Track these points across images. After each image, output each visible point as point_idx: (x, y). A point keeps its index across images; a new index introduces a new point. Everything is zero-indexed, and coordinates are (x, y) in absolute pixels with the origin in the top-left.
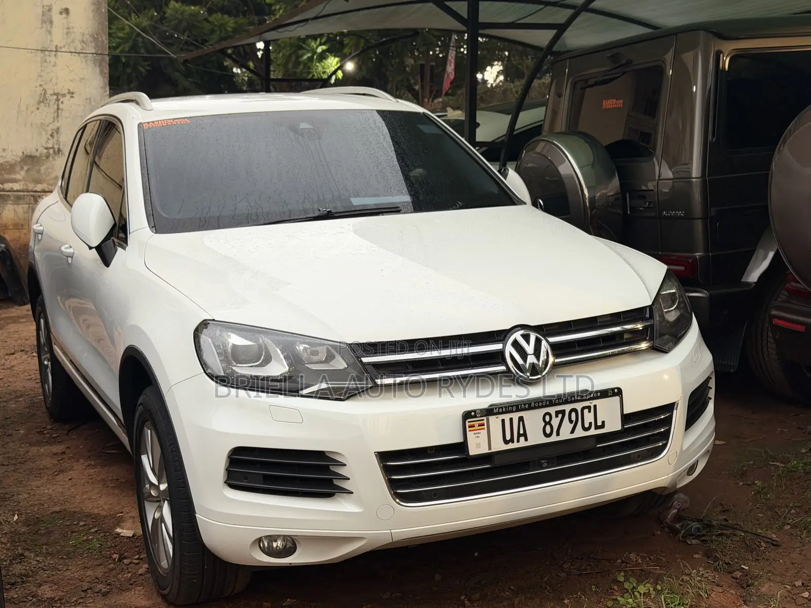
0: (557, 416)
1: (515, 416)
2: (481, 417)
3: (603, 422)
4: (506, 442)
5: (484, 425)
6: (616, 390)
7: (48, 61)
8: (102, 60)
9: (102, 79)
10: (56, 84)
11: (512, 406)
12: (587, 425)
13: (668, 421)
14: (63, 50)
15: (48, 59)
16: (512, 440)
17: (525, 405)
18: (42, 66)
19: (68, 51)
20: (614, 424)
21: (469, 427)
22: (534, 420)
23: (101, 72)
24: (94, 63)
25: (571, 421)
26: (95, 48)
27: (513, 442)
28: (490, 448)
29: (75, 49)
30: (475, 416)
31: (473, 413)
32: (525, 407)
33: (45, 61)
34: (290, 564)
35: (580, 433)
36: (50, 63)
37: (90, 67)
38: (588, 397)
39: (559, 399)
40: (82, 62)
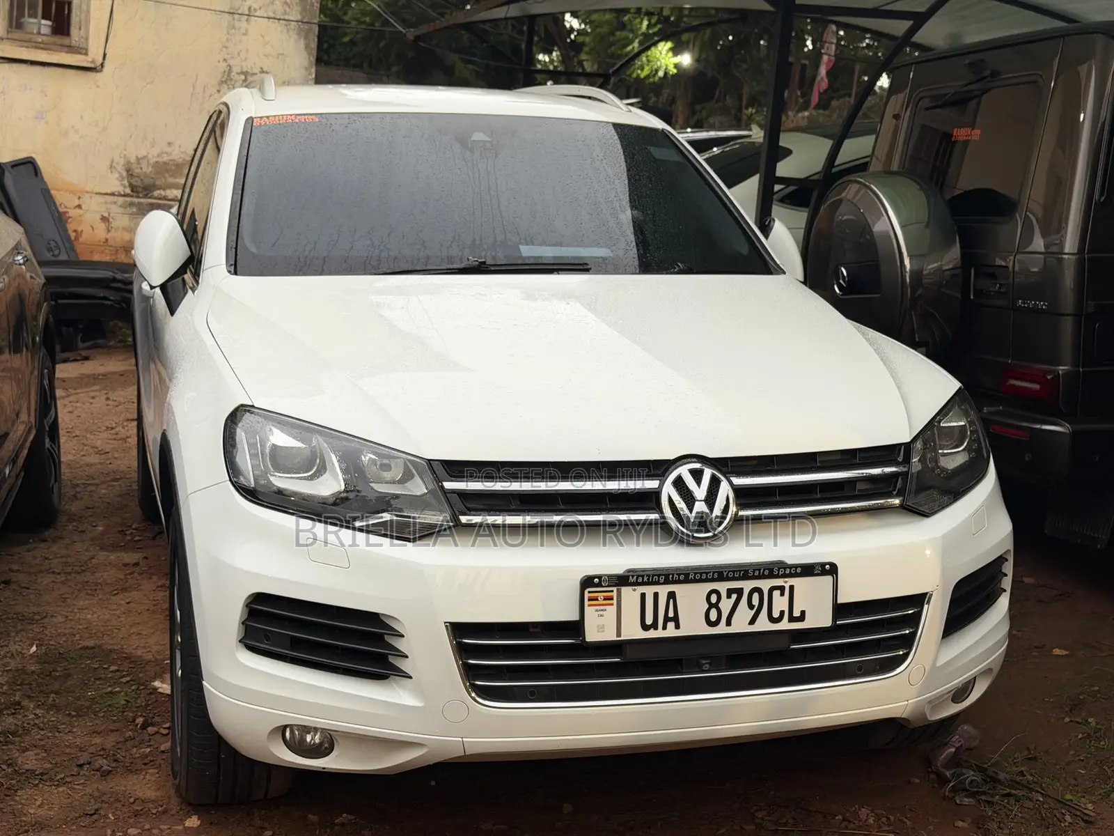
0: (729, 596)
1: (663, 590)
2: (608, 586)
3: (803, 613)
4: (645, 627)
5: (612, 599)
6: (827, 566)
7: (237, 27)
8: (310, 30)
9: (308, 57)
10: (246, 59)
11: (659, 576)
12: (776, 614)
13: (915, 620)
14: (258, 13)
15: (237, 24)
16: (654, 626)
17: (679, 575)
18: (228, 34)
19: (265, 16)
20: (821, 617)
21: (589, 600)
22: (692, 599)
23: (307, 47)
24: (298, 34)
25: (751, 606)
26: (300, 14)
27: (656, 628)
28: (619, 634)
29: (274, 13)
30: (599, 585)
31: (596, 580)
32: (679, 578)
33: (234, 27)
34: (324, 768)
35: (763, 624)
36: (240, 29)
37: (292, 39)
38: (781, 573)
39: (734, 572)
40: (282, 32)
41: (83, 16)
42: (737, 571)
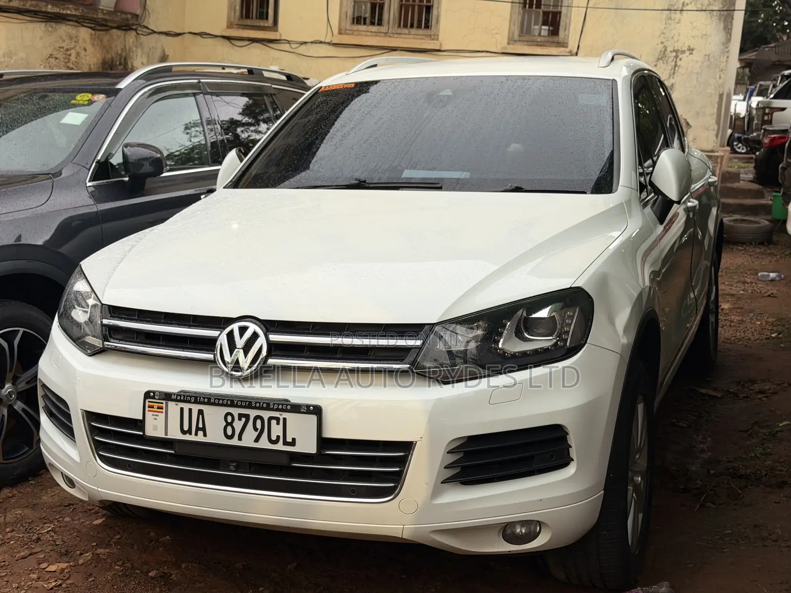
0: (240, 419)
1: (196, 408)
2: (159, 399)
3: (294, 439)
4: (183, 432)
6: (314, 408)
7: (673, 18)
8: (728, 15)
9: (725, 35)
10: (677, 41)
11: (191, 397)
12: (274, 438)
13: (403, 462)
14: (689, 8)
15: (673, 16)
16: (189, 432)
17: (204, 398)
18: (666, 23)
19: (696, 9)
20: (307, 445)
21: (149, 407)
22: (215, 417)
23: (725, 28)
24: (720, 19)
25: (256, 429)
26: (722, 4)
27: (190, 434)
28: (166, 434)
29: (702, 5)
30: (153, 398)
31: (152, 394)
32: (204, 401)
33: (670, 19)
35: (264, 444)
36: (675, 19)
37: (714, 24)
38: (275, 407)
39: (241, 401)
40: (706, 18)
41: (568, 21)
42: (244, 401)
